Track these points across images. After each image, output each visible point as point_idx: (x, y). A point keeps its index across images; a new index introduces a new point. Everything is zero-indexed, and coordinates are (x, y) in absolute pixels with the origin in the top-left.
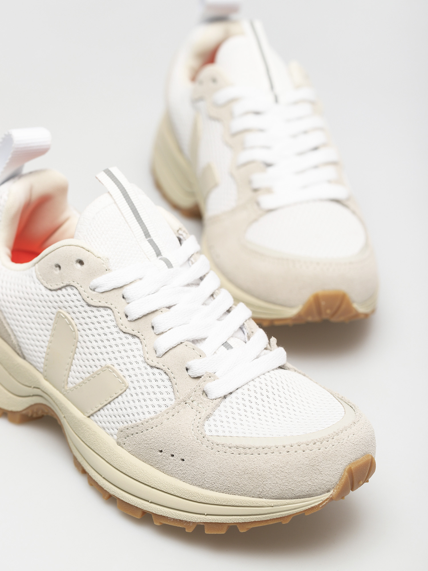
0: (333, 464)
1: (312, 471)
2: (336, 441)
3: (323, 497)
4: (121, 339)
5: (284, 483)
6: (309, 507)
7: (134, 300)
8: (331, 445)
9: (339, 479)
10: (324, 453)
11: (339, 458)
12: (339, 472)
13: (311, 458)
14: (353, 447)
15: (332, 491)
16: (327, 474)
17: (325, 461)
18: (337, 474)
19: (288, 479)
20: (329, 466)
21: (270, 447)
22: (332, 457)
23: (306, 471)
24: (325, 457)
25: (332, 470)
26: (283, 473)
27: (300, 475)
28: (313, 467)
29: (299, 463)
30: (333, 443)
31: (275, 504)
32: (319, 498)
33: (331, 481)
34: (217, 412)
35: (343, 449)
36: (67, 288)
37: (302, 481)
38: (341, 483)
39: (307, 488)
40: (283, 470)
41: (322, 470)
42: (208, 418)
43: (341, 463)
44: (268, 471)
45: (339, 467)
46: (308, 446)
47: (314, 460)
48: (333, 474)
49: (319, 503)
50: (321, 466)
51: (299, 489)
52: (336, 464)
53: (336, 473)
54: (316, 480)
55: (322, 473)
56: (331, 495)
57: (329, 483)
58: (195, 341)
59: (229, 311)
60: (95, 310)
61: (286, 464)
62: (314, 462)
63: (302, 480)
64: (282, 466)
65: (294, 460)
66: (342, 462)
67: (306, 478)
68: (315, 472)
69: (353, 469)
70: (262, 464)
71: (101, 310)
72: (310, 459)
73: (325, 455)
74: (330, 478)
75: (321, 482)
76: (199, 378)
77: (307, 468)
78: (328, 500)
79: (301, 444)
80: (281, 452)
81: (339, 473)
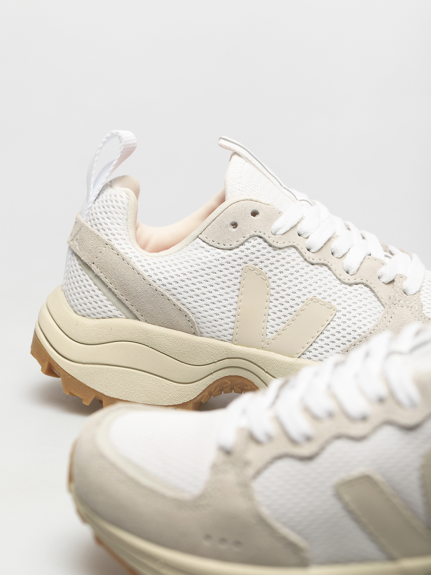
4: (312, 271)
7: (312, 233)
36: (249, 240)
60: (281, 252)
71: (286, 251)
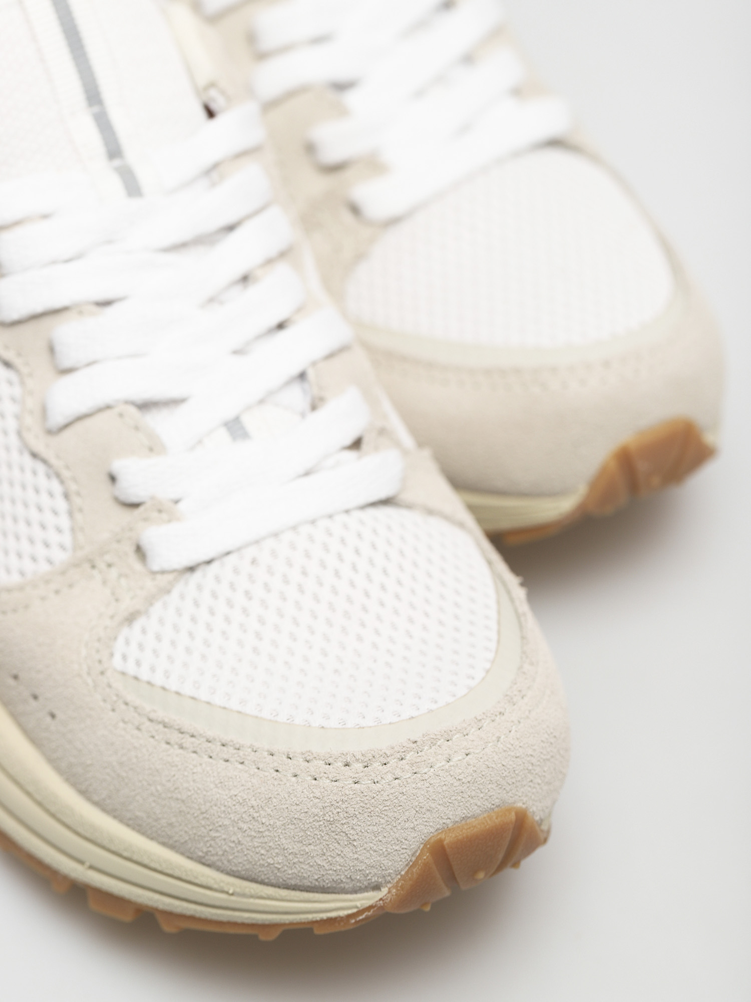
0: (390, 826)
1: (327, 834)
2: (407, 767)
3: (359, 900)
5: (258, 847)
6: (324, 916)
8: (390, 777)
9: (407, 865)
10: (366, 794)
11: (407, 813)
12: (405, 847)
13: (328, 801)
14: (455, 789)
15: (385, 890)
16: (369, 849)
17: (366, 815)
18: (400, 853)
19: (266, 840)
20: (375, 829)
21: (237, 746)
22: (387, 808)
23: (311, 830)
24: (368, 806)
25: (384, 840)
26: (256, 824)
27: (297, 837)
28: (330, 826)
29: (295, 807)
30: (398, 773)
31: (238, 890)
32: (351, 901)
33: (382, 865)
34: (157, 609)
35: (423, 793)
37: (302, 853)
38: (410, 875)
39: (316, 874)
40: (256, 815)
41: (356, 837)
42: (130, 619)
43: (412, 825)
44: (223, 808)
45: (406, 834)
46: (328, 766)
47: (335, 809)
48: (389, 850)
49: (350, 912)
50: (355, 827)
51: (295, 871)
52: (399, 828)
53: (397, 848)
54: (338, 859)
55: (355, 843)
56: (381, 899)
57: (375, 871)
58: (145, 406)
59: (281, 326)
61: (267, 801)
62: (335, 812)
63: (302, 850)
64: (254, 803)
65: (286, 796)
66: (416, 823)
67: (312, 847)
68: (335, 839)
69: (446, 847)
70: (212, 786)
72: (326, 804)
73: (367, 802)
74: (379, 858)
75: (353, 864)
76: (135, 506)
77: (317, 824)
78: (372, 911)
79: (311, 758)
80: (261, 767)
81: (405, 851)
